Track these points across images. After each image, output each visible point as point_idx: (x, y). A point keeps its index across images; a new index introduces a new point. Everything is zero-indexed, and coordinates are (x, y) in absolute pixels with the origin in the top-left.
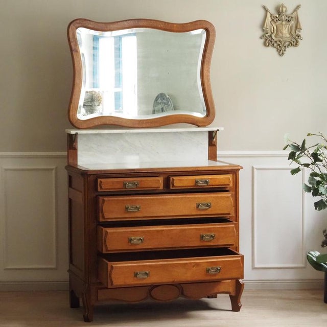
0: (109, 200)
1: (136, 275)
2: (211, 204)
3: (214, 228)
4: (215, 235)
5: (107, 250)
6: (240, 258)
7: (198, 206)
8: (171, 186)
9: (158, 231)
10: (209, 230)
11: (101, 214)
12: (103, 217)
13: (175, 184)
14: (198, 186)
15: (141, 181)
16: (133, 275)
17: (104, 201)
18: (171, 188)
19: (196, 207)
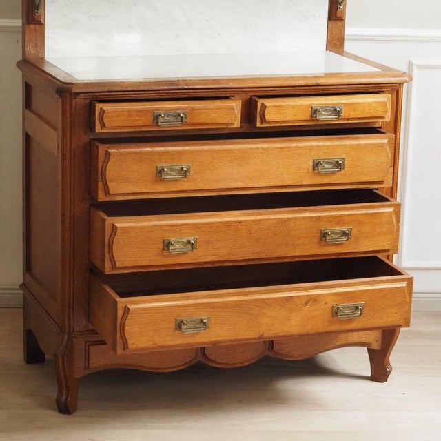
0: (121, 154)
1: (179, 326)
2: (343, 160)
3: (349, 215)
4: (351, 231)
5: (114, 266)
6: (404, 284)
7: (316, 165)
8: (258, 119)
9: (228, 224)
10: (339, 220)
11: (100, 185)
12: (107, 192)
13: (267, 117)
14: (317, 120)
15: (193, 109)
16: (173, 325)
17: (108, 155)
18: (259, 124)
19: (311, 168)
